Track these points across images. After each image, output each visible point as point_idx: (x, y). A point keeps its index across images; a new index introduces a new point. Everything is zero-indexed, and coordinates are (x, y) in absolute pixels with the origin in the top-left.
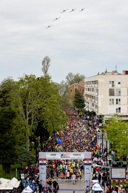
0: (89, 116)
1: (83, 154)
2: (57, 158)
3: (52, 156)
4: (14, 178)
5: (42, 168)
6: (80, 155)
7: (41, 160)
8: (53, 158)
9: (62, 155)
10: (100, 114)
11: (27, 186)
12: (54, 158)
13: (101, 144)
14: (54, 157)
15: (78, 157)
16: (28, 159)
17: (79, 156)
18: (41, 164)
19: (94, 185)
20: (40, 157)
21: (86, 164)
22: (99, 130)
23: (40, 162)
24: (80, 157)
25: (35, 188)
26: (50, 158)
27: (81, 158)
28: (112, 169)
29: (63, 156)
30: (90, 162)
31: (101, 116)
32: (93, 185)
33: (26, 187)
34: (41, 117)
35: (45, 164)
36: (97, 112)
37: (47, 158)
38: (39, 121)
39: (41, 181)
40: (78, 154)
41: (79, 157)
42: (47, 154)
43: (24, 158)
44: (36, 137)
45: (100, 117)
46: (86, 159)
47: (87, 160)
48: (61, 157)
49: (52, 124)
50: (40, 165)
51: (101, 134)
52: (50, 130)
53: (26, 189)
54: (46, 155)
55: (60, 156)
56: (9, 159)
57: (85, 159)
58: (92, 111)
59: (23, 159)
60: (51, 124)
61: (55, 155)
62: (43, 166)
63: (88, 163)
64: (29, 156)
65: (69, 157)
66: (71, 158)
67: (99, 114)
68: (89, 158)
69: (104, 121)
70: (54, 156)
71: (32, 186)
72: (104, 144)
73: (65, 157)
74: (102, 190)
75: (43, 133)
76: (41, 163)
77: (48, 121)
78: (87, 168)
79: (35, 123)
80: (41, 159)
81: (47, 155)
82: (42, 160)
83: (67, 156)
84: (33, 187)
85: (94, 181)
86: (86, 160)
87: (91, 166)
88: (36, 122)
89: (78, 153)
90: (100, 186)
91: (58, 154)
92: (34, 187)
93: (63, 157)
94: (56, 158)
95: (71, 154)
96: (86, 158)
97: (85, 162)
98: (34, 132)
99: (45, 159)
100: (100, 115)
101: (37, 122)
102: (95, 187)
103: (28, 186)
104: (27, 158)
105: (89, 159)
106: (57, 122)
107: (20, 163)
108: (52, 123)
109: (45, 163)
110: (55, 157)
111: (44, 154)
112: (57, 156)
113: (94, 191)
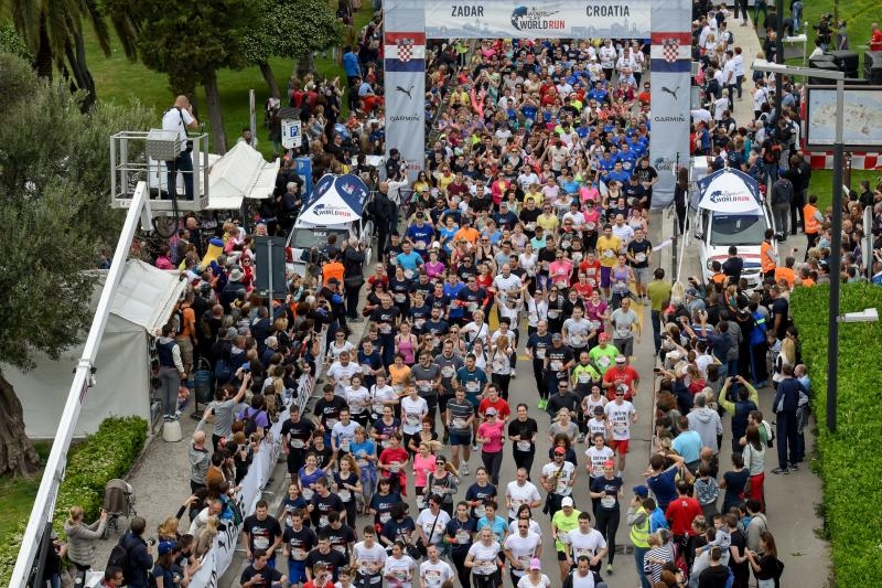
1: (643, 5)
2: (490, 28)
3: (461, 21)
4: (242, 143)
5: (400, 89)
6: (627, 11)
7: (397, 41)
8: (465, 27)
9: (522, 12)
11: (324, 192)
12: (471, 29)
14: (473, 24)
15: (617, 24)
16: (306, 36)
17: (618, 19)
18: (396, 65)
20: (389, 26)
21: (660, 66)
23: (391, 52)
24: (626, 21)
25: (366, 198)
26: (449, 27)
27: (630, 28)
28: (811, 92)
29: (525, 18)
30: (684, 52)
32: (707, 181)
33: (317, 197)
35: (415, 65)
37: (434, 29)
40: (613, 4)
41: (622, 24)
42: (429, 5)
43: (285, 32)
46: (663, 35)
47: (664, 41)
48: (514, 24)
50: (389, 70)
53: (321, 206)
54: (422, 11)
55: (508, 19)
56: (208, 34)
57: (653, 34)
59: (275, 40)
61: (481, 11)
62: (405, 78)
63: (671, 58)
64: (308, 20)
65: (562, 24)
66: (574, 29)
68: (678, 31)
70: (471, 20)
71: (350, 191)
73: (534, 25)
74: (760, 213)
76: (395, 60)
78: (665, 89)
80: (394, 38)
81: (427, 15)
82: (402, 42)
83: (548, 19)
84: (357, 193)
86: (660, 44)
87: (686, 76)
90: (748, 186)
92: (364, 194)
93: (524, 25)
94: (482, 27)
96: (659, 29)
97: (657, 52)
99: (418, 38)
102: (718, 193)
103: (328, 187)
104: (301, 32)
105: (676, 36)
107: (259, 62)
109: (420, 61)
110: (477, 22)
111: (412, 6)
112: (487, 17)
113: (714, 217)
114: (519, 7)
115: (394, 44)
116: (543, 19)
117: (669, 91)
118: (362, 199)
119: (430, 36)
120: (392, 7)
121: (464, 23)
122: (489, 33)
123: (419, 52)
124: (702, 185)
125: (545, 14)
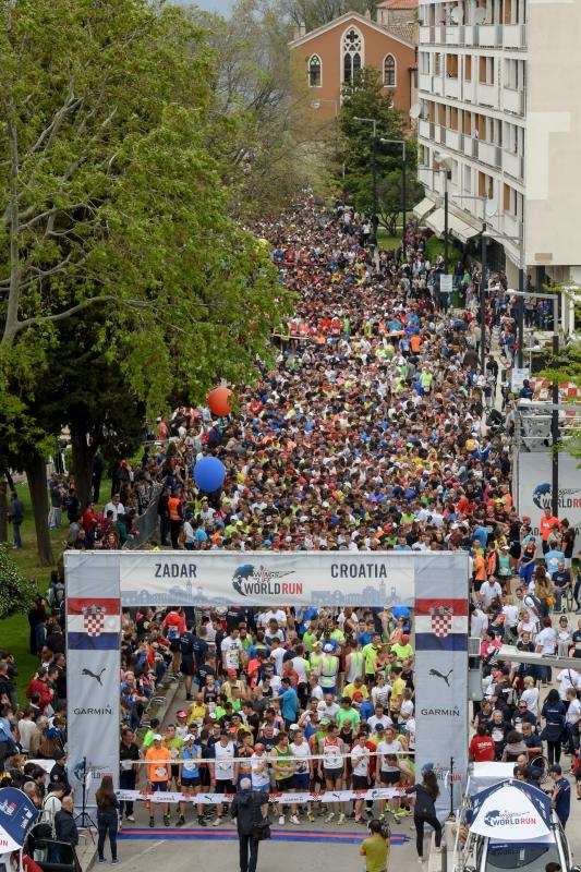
0: (450, 276)
1: (403, 563)
2: (205, 593)
3: (167, 583)
5: (87, 672)
6: (383, 571)
7: (84, 609)
8: (172, 591)
9: (246, 572)
10: (538, 256)
12: (181, 593)
13: (542, 490)
14: (184, 588)
15: (370, 588)
17: (373, 582)
18: (83, 641)
19: (490, 804)
20: (73, 589)
21: (428, 642)
22: (526, 383)
23: (75, 624)
24: (382, 584)
25: (31, 821)
26: (152, 591)
27: (388, 593)
29: (251, 580)
30: (459, 624)
31: (543, 276)
32: (483, 797)
34: (80, 282)
35: (107, 641)
36: (511, 239)
37: (131, 594)
38: (68, 313)
39: (83, 766)
40: (366, 562)
41: (377, 588)
42: (125, 563)
44: (40, 431)
45: (534, 283)
46: (431, 602)
47: (432, 610)
48: (237, 587)
49: (163, 333)
50: (71, 648)
51: (547, 412)
52: (146, 378)
54: (117, 570)
55: (228, 580)
57: (418, 601)
58: (479, 236)
60: (159, 334)
61: (193, 570)
63: (441, 632)
65: (299, 588)
67: (531, 260)
68: (451, 597)
69: (572, 313)
70: (181, 583)
72: (569, 492)
73: (262, 589)
74: (552, 841)
75: (94, 403)
76: (81, 635)
77: (132, 309)
78: (434, 672)
79: (35, 326)
80: (79, 606)
81: (123, 575)
82: (89, 611)
83: (280, 581)
84: (20, 814)
85: (487, 770)
86: (427, 613)
87: (462, 657)
88: (40, 321)
89: (367, 556)
90: (537, 805)
91: (208, 562)
92: (29, 815)
93: (249, 588)
94: (195, 592)
95: (316, 563)
96: (427, 594)
97: (423, 624)
98: (25, 400)
99: (112, 606)
100: (540, 270)
101: (45, 320)
102: (495, 814)
105: (447, 603)
106: (204, 319)
108: (168, 330)
109: (114, 635)
110: (189, 584)
111: (103, 563)
112: (201, 578)
113: (490, 846)
114: (242, 565)
115: (80, 613)
116: (273, 581)
117: (439, 675)
118: (25, 822)
119: (125, 603)
120: (77, 564)
121: (171, 587)
122: (204, 599)
123: (113, 624)
124: (476, 803)
125: (277, 575)
